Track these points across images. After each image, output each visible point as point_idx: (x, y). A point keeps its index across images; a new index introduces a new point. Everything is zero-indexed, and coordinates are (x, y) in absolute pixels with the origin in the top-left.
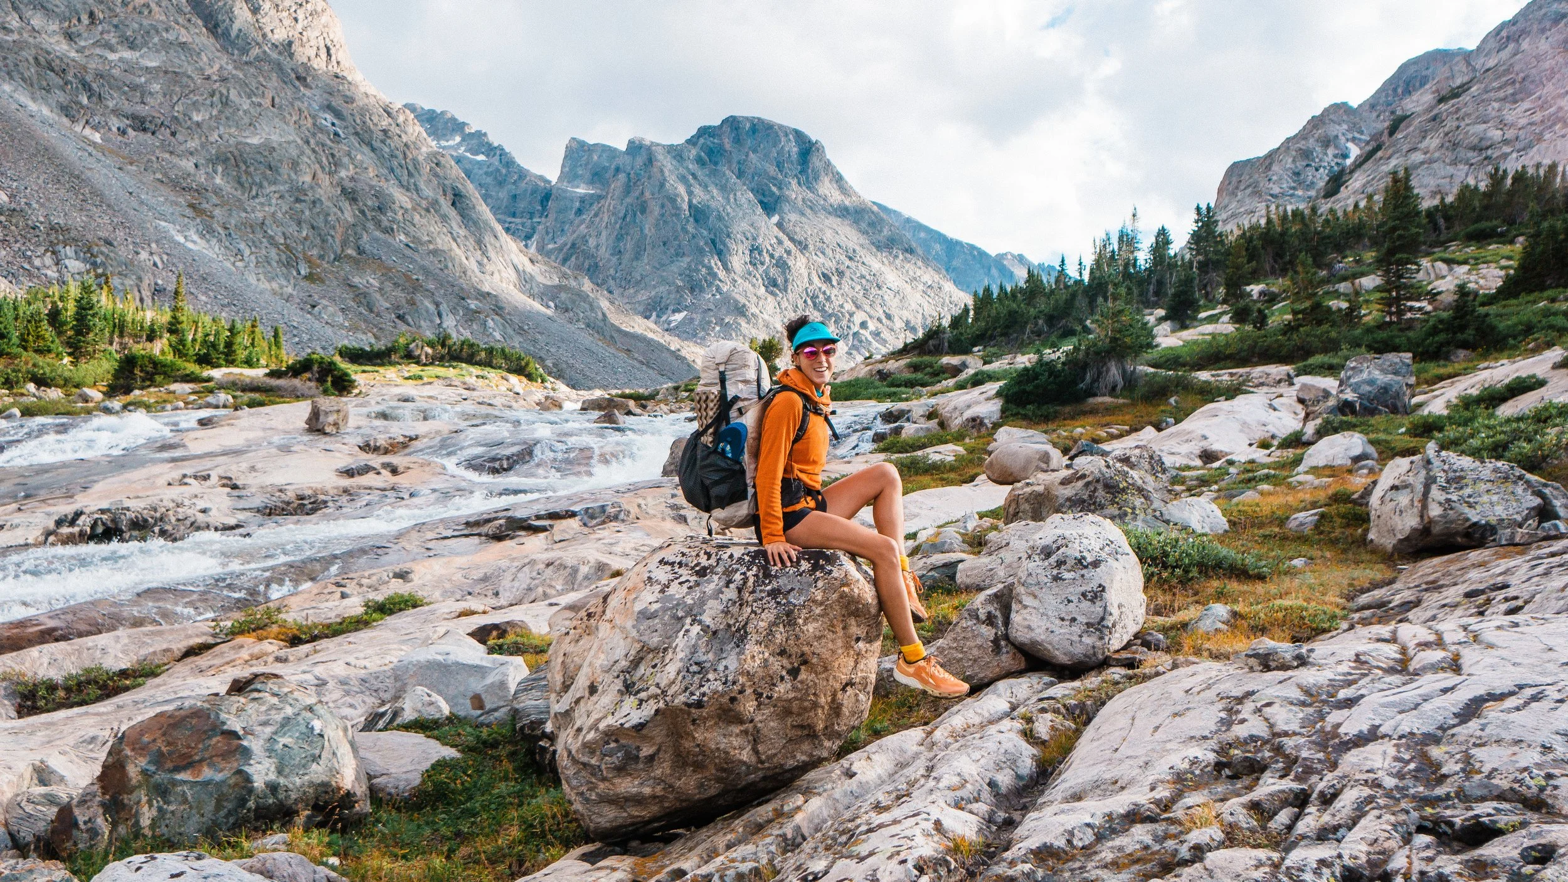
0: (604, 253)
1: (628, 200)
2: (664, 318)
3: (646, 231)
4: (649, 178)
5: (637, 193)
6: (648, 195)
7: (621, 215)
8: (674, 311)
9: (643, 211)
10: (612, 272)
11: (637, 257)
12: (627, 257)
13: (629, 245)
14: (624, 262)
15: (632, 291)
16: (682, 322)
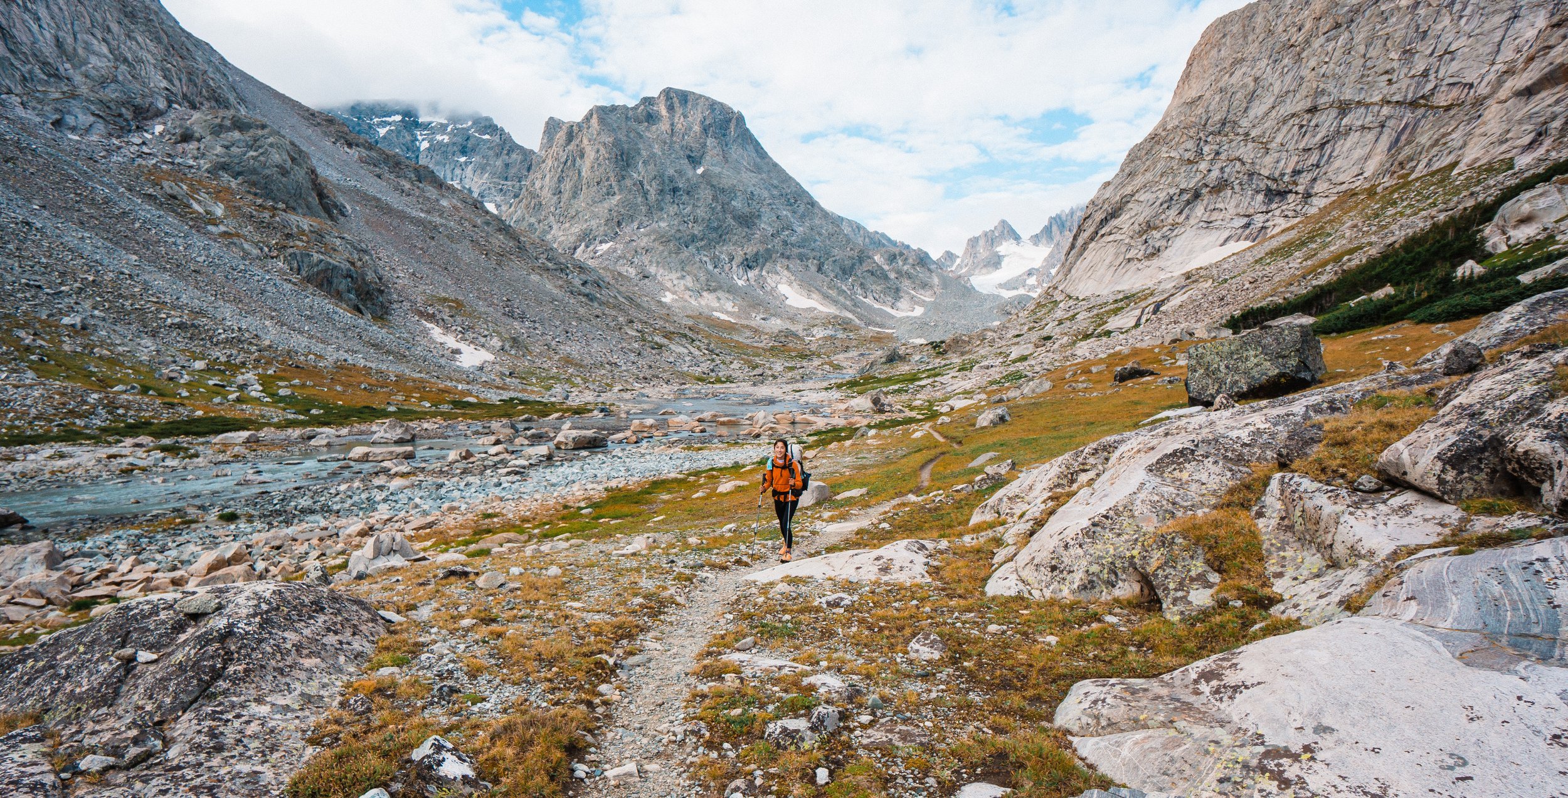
0: (546, 195)
1: (570, 147)
2: (592, 247)
3: (583, 174)
4: (589, 128)
5: (577, 142)
6: (585, 141)
7: (563, 160)
8: (601, 242)
9: (582, 156)
10: (552, 209)
11: (575, 195)
12: (565, 196)
13: (567, 186)
14: (563, 200)
15: (567, 225)
16: (607, 252)
